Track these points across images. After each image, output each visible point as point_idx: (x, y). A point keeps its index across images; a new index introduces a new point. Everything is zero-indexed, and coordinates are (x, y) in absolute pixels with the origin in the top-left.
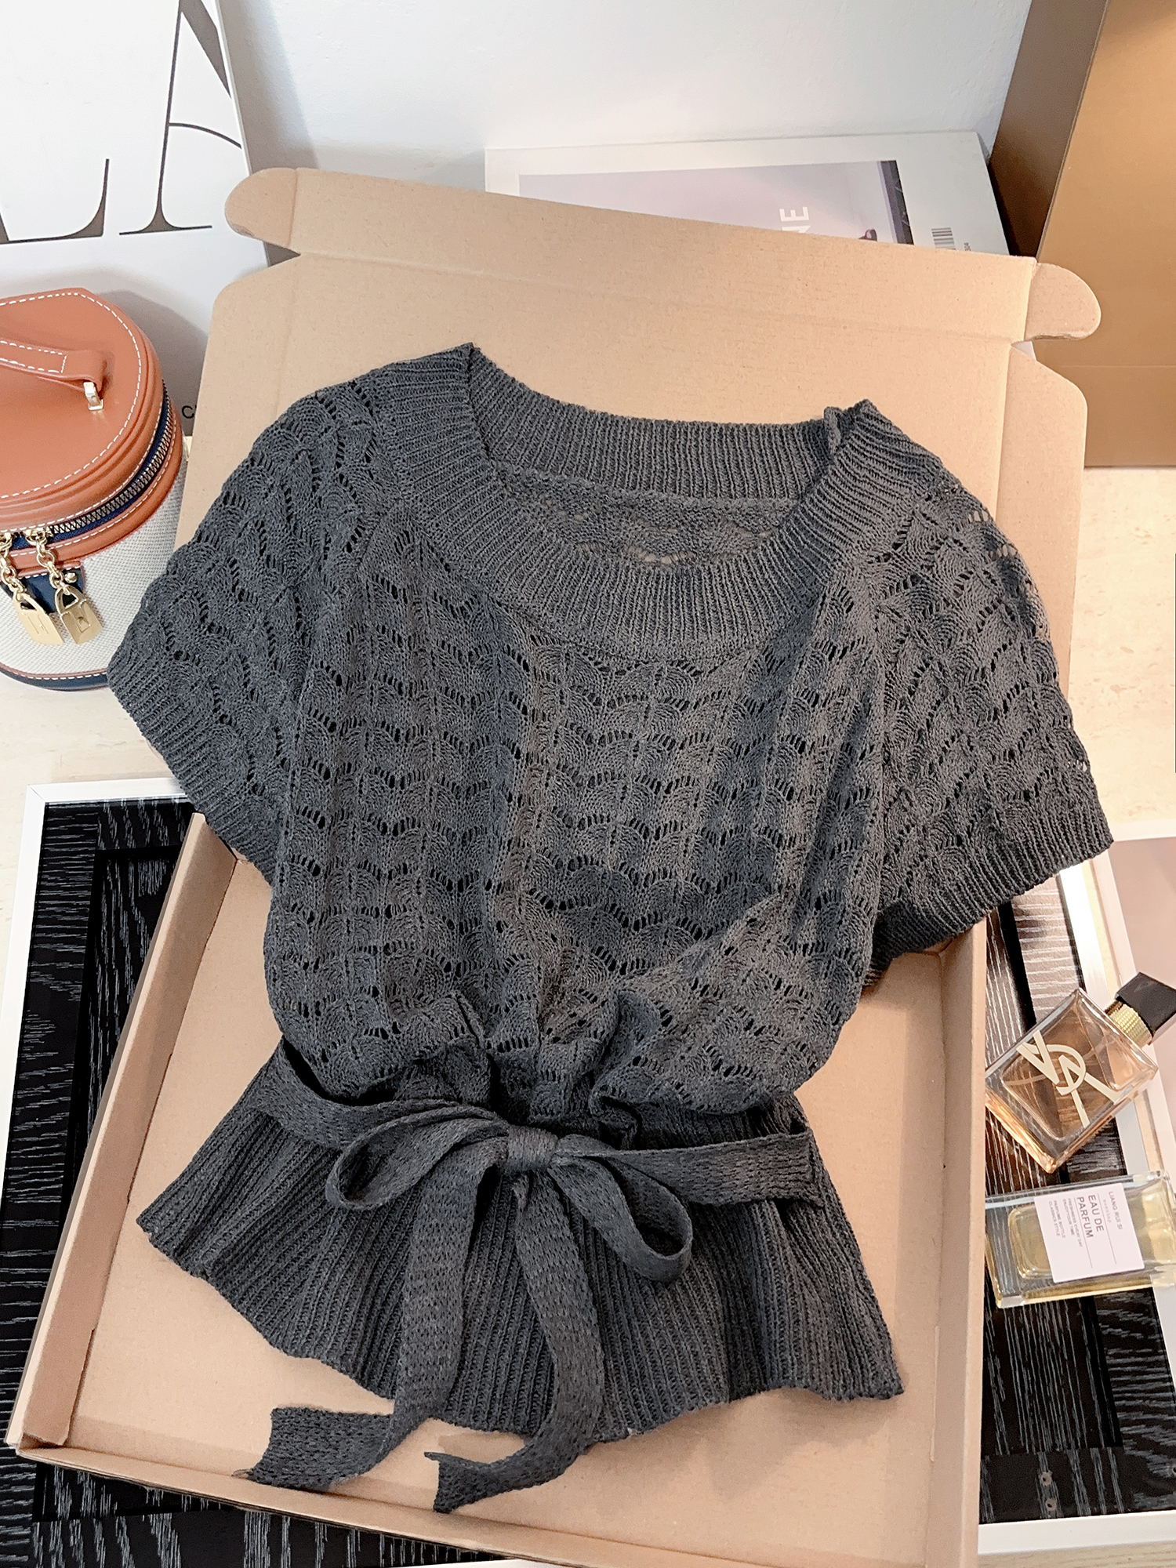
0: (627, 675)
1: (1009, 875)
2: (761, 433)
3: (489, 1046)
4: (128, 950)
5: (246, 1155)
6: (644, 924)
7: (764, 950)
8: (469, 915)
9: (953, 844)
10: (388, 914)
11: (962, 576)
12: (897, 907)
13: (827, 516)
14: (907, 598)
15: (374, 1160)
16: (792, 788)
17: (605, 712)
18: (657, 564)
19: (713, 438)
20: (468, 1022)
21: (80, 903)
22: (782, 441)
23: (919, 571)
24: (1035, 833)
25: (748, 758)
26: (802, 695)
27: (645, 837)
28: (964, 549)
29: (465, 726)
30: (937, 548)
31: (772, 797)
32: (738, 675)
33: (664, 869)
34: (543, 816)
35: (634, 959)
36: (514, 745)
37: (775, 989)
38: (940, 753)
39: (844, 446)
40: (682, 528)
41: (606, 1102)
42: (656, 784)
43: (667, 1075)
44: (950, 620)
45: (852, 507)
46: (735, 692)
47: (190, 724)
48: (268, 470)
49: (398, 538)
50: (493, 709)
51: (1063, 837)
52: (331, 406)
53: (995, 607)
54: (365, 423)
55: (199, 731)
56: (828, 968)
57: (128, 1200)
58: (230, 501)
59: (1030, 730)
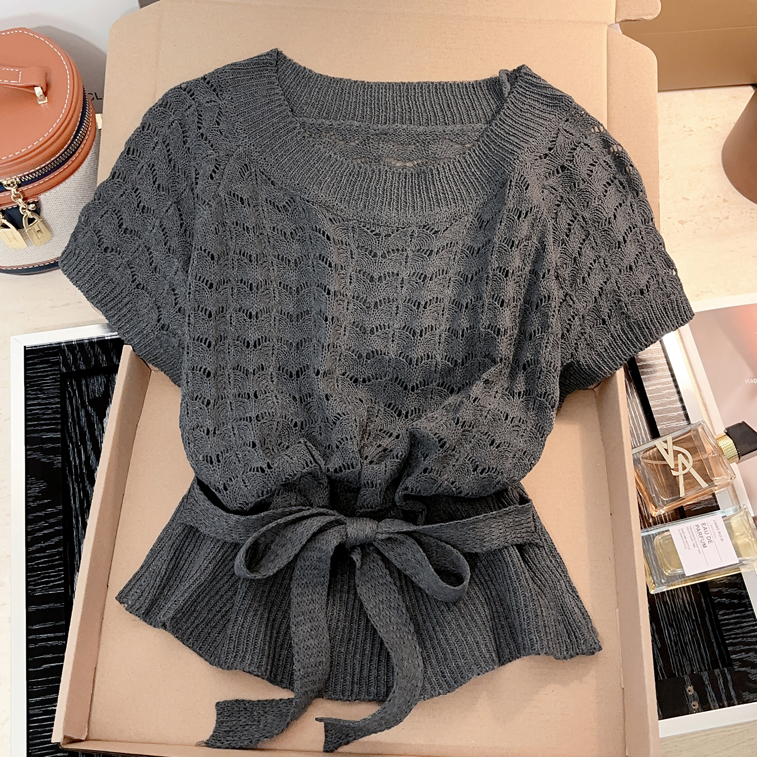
0: (392, 237)
1: (635, 340)
2: (461, 86)
3: (328, 470)
4: (87, 433)
5: (180, 551)
6: (418, 388)
7: (495, 397)
8: (305, 391)
9: (600, 325)
10: (256, 396)
11: (591, 165)
12: (570, 365)
13: (507, 133)
14: (560, 179)
15: (262, 547)
16: (503, 299)
17: (380, 261)
18: (404, 167)
19: (431, 91)
20: (313, 457)
21: (54, 406)
22: (474, 90)
23: (565, 163)
24: (649, 314)
25: (473, 283)
26: (503, 242)
27: (413, 336)
28: (591, 148)
29: (292, 278)
30: (575, 149)
31: (491, 306)
32: (462, 231)
33: (428, 354)
34: (347, 328)
35: (413, 408)
36: (325, 286)
37: (505, 420)
38: (588, 270)
39: (513, 92)
40: (418, 144)
41: (407, 497)
42: (417, 304)
43: (446, 477)
44: (586, 191)
45: (521, 127)
46: (461, 242)
47: (118, 290)
48: (154, 133)
49: (241, 169)
50: (309, 266)
51: (665, 315)
52: (191, 93)
53: (613, 182)
54: (214, 102)
55: (123, 295)
56: (534, 405)
57: (108, 586)
58: (131, 153)
59: (640, 253)
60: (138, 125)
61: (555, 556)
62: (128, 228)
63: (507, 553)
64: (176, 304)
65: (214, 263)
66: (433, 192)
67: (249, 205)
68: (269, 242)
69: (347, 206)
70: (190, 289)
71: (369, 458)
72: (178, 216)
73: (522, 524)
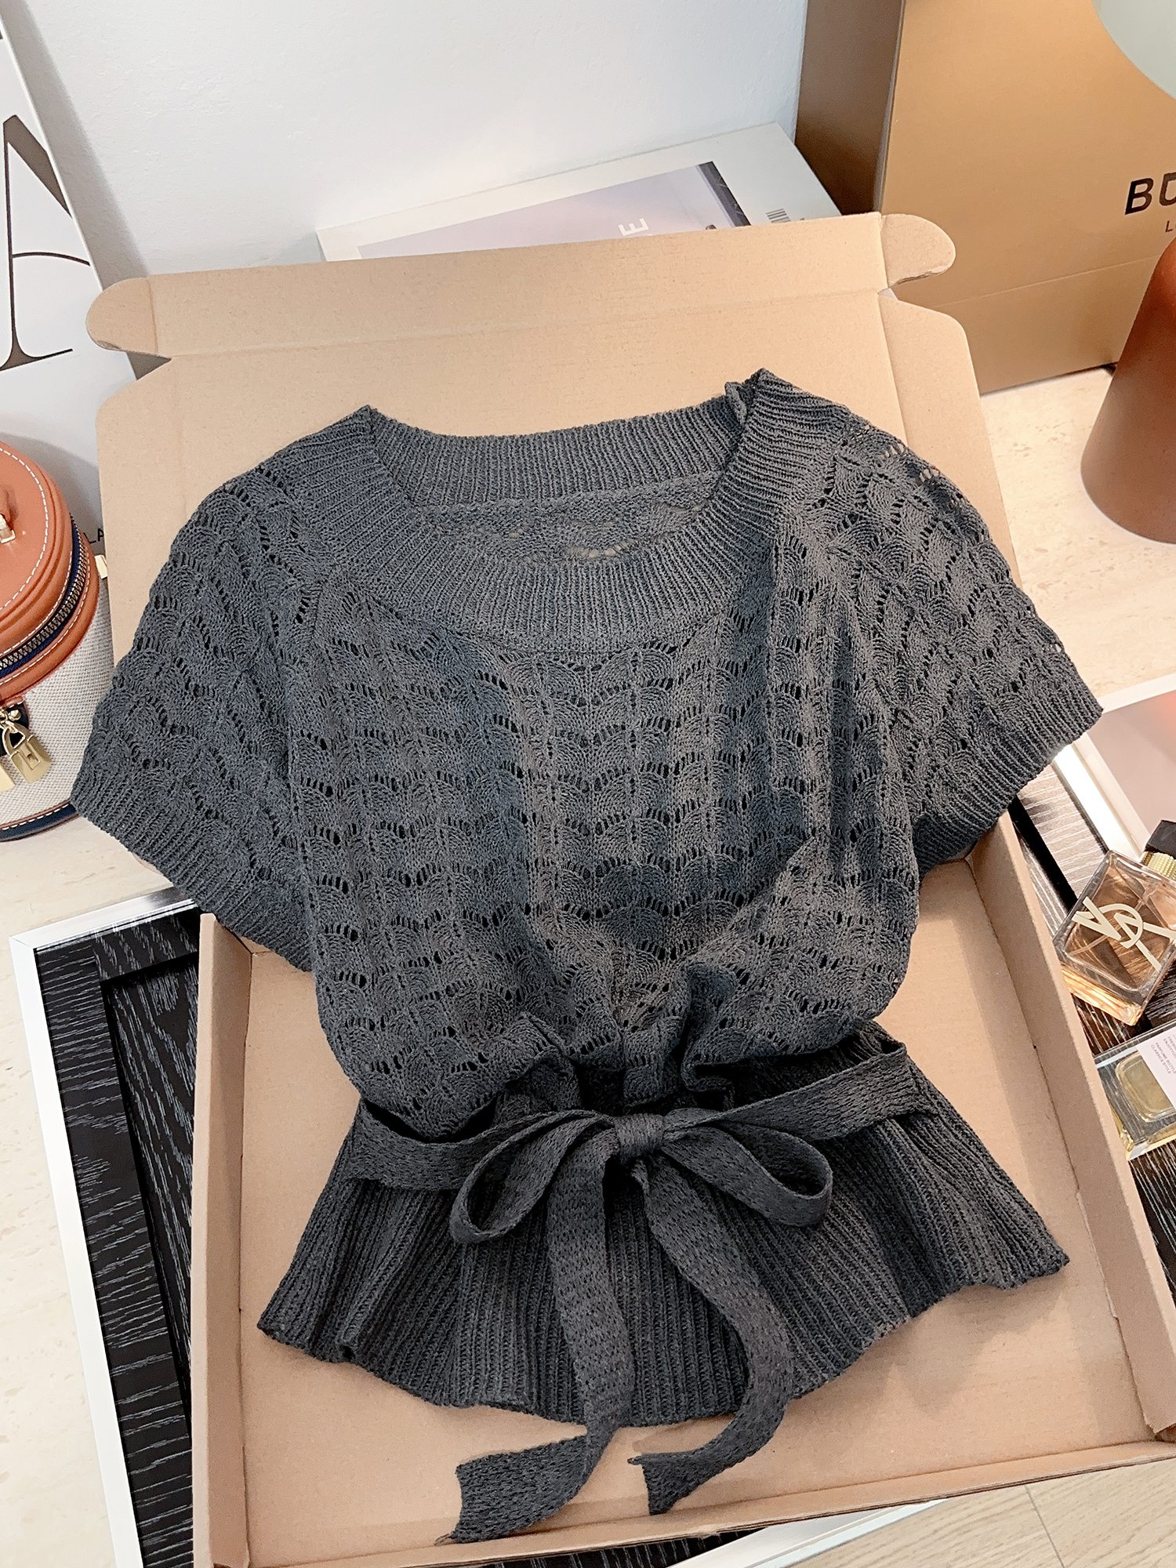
0: (603, 668)
2: (668, 419)
3: (572, 1051)
4: (162, 1070)
7: (814, 893)
8: (512, 944)
9: (959, 749)
10: (438, 960)
11: (896, 505)
12: (925, 821)
13: (755, 477)
14: (850, 536)
16: (799, 734)
17: (592, 710)
18: (602, 558)
19: (624, 433)
20: (546, 1035)
21: (99, 1036)
22: (690, 422)
23: (855, 509)
24: (1032, 719)
25: (746, 718)
26: (783, 644)
27: (666, 824)
28: (890, 480)
29: (456, 761)
30: (865, 486)
31: (782, 748)
32: (712, 641)
33: (693, 849)
34: (558, 830)
35: (682, 942)
36: (513, 765)
37: (838, 923)
38: (923, 667)
39: (752, 414)
40: (617, 519)
41: (700, 1071)
42: (662, 769)
43: (757, 1027)
44: (897, 546)
45: (776, 465)
46: (714, 659)
47: (176, 827)
48: (193, 567)
49: (344, 600)
50: (479, 738)
51: (1058, 716)
52: (243, 495)
53: (934, 526)
54: (281, 503)
55: (187, 832)
56: (880, 892)
57: (240, 1310)
58: (161, 604)
59: (999, 627)
60: (166, 559)
61: (960, 1126)
62: (176, 723)
63: (883, 1132)
64: (276, 833)
65: (327, 754)
66: (656, 588)
67: (368, 656)
68: (409, 709)
69: (523, 633)
70: (295, 801)
71: (630, 1022)
72: (254, 692)
73: (898, 1083)
